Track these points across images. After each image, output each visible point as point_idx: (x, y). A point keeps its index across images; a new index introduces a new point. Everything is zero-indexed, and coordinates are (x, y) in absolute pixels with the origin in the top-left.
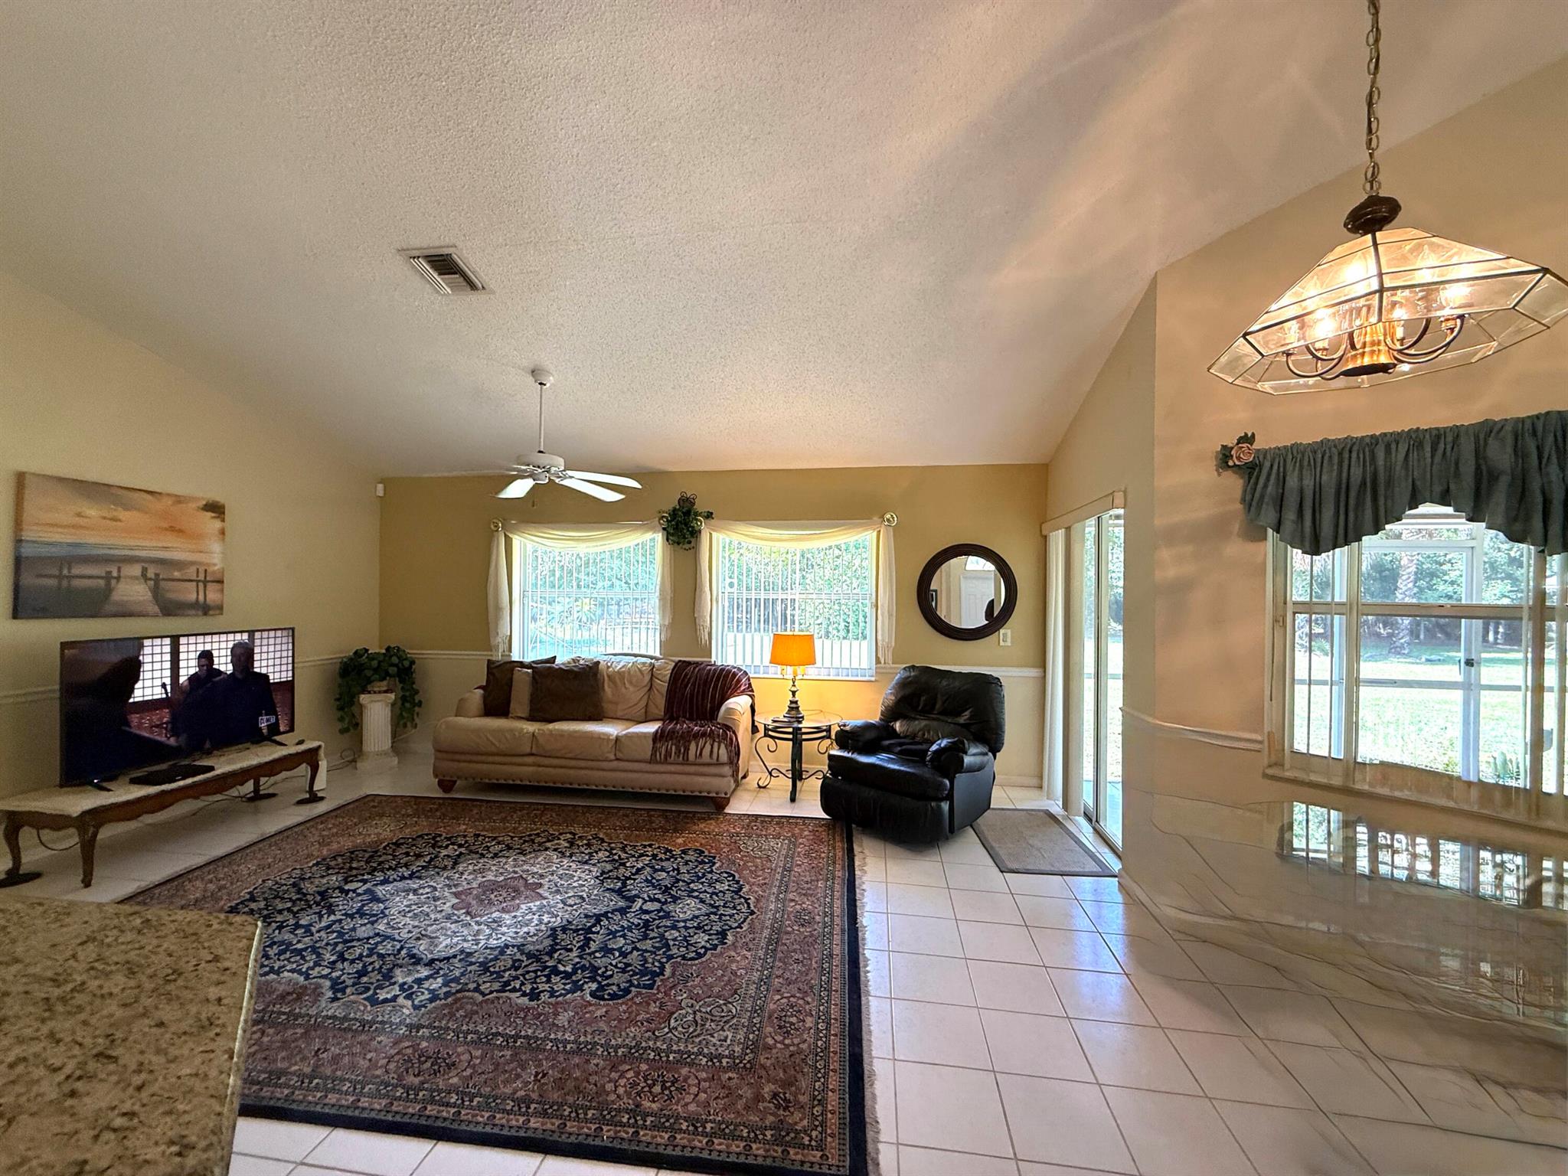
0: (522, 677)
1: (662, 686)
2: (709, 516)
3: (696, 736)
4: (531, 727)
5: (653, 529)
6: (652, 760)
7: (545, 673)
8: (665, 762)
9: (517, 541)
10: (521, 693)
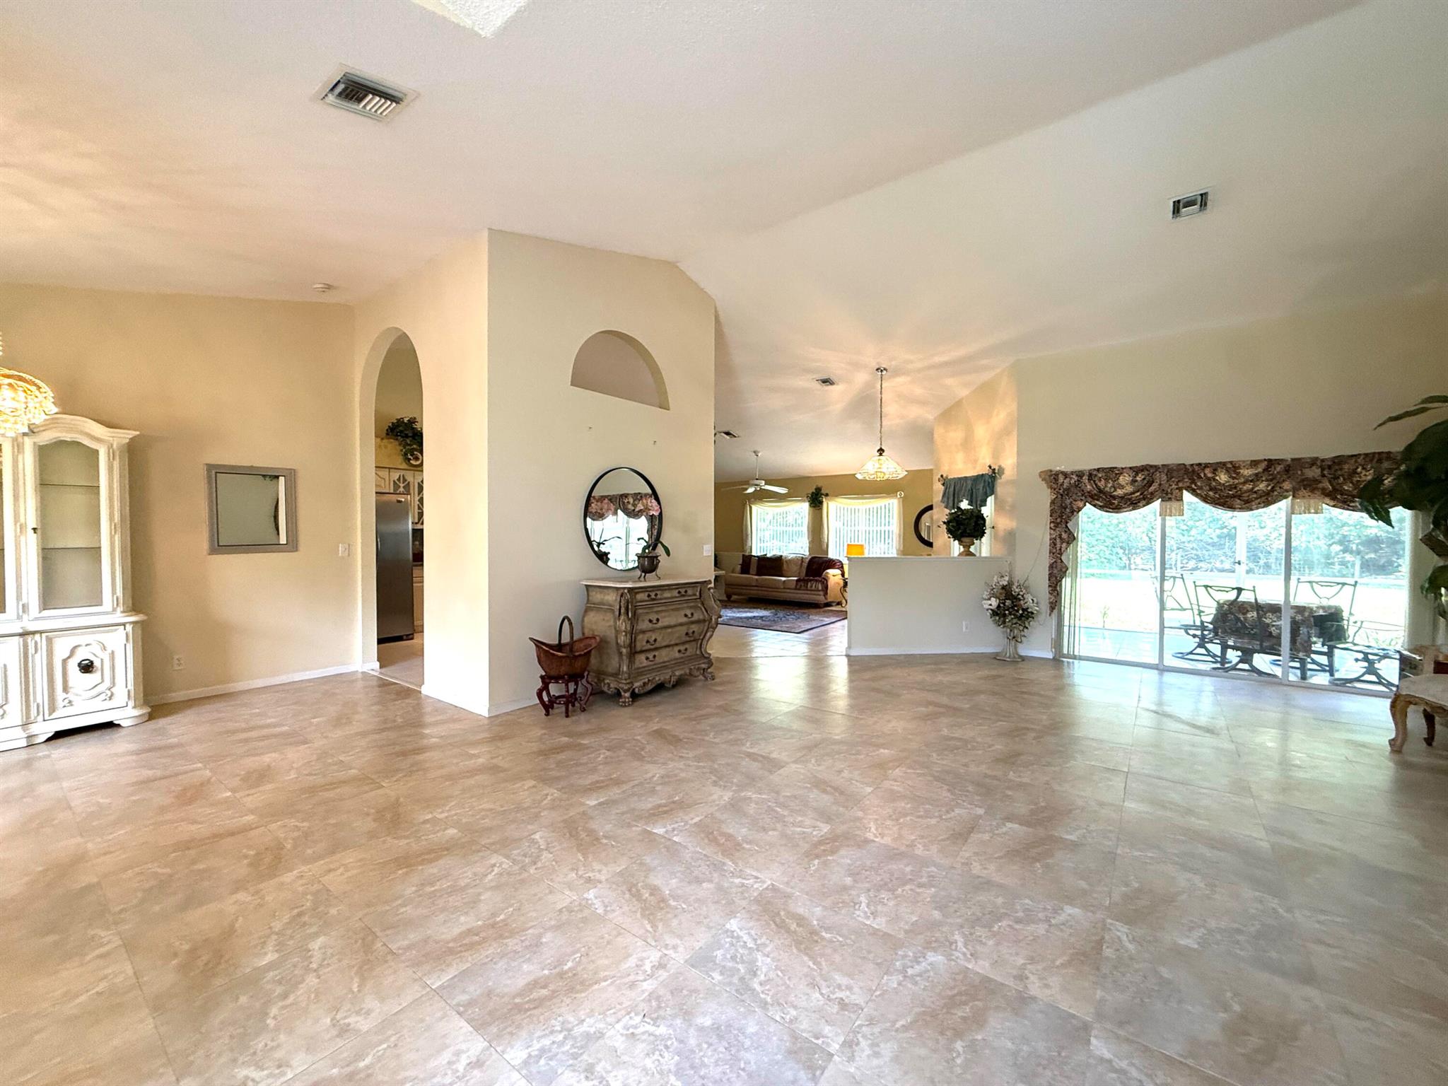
0: (754, 561)
1: (805, 565)
2: (827, 495)
3: (811, 580)
4: (756, 577)
5: (804, 501)
6: (796, 589)
7: (763, 559)
8: (799, 589)
9: (753, 507)
10: (753, 568)
